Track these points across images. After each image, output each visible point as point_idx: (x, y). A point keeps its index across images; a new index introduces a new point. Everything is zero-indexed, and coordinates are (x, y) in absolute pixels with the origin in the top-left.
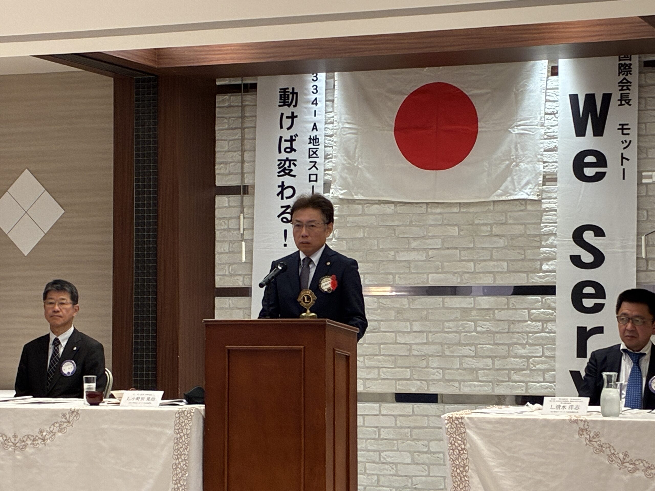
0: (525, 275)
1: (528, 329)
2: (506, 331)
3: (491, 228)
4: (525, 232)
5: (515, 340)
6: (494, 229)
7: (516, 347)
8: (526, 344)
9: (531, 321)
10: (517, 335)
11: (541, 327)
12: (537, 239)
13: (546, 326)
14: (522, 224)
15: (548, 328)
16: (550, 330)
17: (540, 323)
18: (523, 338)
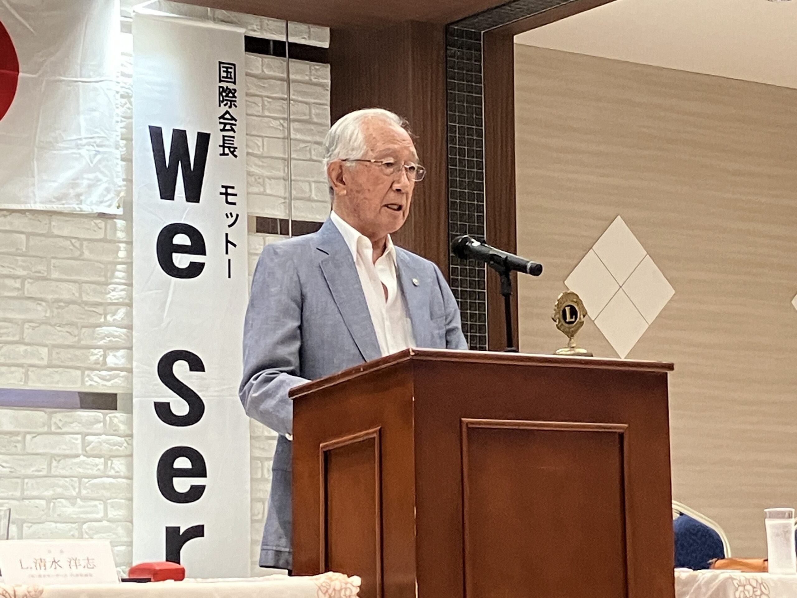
0: (78, 372)
1: (81, 470)
2: (44, 473)
3: (23, 284)
4: (81, 295)
5: (59, 490)
6: (27, 286)
7: (60, 502)
8: (76, 498)
9: (84, 456)
10: (62, 481)
11: (102, 467)
12: (100, 310)
13: (112, 464)
14: (75, 282)
15: (113, 468)
16: (117, 472)
17: (102, 460)
18: (72, 486)
